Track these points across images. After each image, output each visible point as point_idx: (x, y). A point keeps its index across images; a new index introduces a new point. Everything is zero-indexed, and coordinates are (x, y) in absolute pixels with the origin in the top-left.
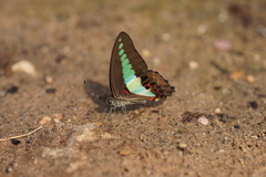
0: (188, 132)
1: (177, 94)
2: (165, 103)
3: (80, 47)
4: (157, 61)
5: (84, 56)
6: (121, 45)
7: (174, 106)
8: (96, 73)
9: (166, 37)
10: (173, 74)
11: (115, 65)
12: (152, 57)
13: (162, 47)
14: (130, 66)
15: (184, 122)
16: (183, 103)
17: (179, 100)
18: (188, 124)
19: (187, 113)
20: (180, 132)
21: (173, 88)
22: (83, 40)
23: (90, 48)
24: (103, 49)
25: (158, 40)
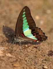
0: (49, 61)
1: (48, 40)
2: (41, 44)
3: (6, 8)
4: (42, 22)
5: (7, 13)
6: (24, 13)
7: (46, 46)
8: (10, 23)
9: (49, 11)
10: (48, 30)
11: (20, 21)
12: (40, 20)
13: (46, 16)
14: (27, 23)
15: (49, 55)
16: (50, 46)
17: (49, 44)
18: (51, 57)
19: (51, 51)
20: (45, 60)
21: (47, 37)
22: (8, 5)
23: (10, 10)
24: (17, 12)
25: (44, 12)
